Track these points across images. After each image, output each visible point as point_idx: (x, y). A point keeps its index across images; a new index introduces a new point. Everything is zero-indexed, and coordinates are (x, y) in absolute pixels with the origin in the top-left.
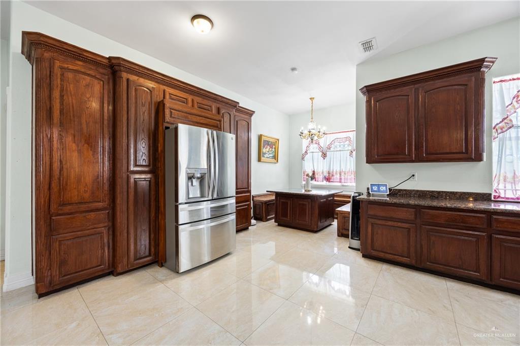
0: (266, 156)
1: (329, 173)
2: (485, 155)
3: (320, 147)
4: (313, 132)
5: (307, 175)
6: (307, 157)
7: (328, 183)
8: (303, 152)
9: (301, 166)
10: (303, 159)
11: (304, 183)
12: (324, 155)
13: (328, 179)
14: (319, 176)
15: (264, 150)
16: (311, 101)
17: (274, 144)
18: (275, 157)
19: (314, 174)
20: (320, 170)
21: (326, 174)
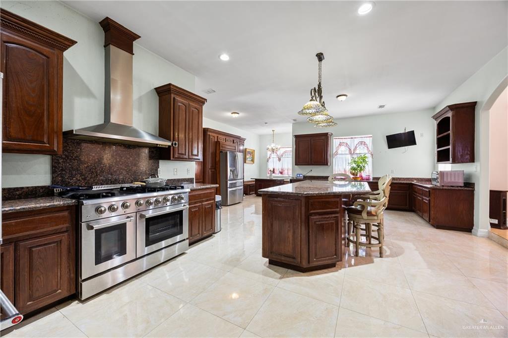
0: (248, 160)
1: (282, 170)
2: (329, 164)
3: (277, 155)
4: (274, 148)
5: (270, 171)
6: (270, 160)
7: (281, 175)
8: (268, 157)
9: (267, 165)
10: (268, 161)
11: (268, 175)
12: (280, 160)
13: (281, 173)
14: (277, 172)
15: (247, 157)
16: (272, 132)
17: (252, 153)
18: (253, 161)
19: (274, 169)
20: (277, 168)
21: (281, 170)
